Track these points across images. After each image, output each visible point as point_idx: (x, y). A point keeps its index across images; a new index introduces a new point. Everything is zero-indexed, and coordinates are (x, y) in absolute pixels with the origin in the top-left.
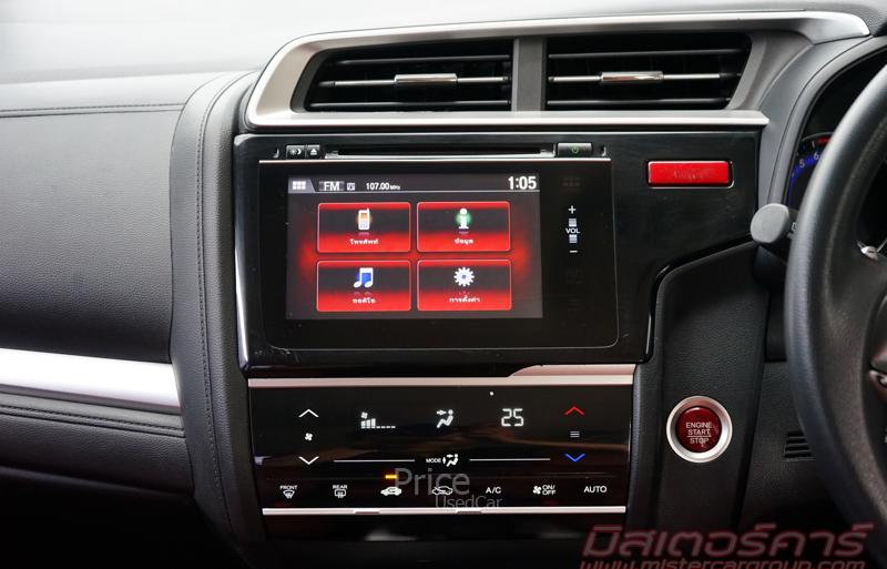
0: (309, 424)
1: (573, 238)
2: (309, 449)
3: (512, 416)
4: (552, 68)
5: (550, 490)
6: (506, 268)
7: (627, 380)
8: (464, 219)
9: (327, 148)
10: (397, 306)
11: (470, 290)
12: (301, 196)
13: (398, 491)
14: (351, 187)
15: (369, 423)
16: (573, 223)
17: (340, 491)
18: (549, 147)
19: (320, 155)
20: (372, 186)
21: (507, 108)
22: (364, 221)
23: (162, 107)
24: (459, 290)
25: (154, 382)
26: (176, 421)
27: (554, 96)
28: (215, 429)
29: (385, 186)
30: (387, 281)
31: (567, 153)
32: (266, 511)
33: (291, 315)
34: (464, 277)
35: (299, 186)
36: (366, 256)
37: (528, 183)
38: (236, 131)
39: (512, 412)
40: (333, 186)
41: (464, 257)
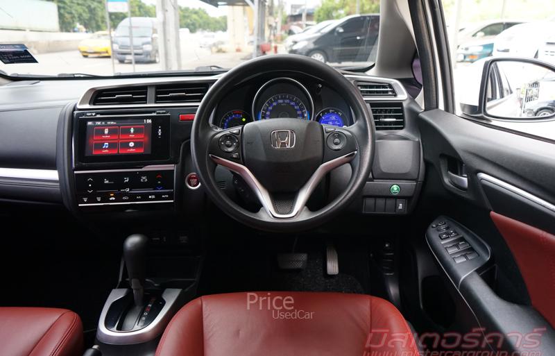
0: (90, 182)
1: (160, 134)
2: (90, 189)
3: (144, 179)
4: (157, 93)
5: (153, 197)
6: (142, 142)
7: (172, 169)
8: (132, 130)
9: (97, 114)
10: (115, 152)
11: (133, 148)
12: (90, 126)
13: (114, 199)
14: (103, 123)
15: (107, 182)
16: (160, 130)
17: (99, 199)
18: (154, 112)
19: (95, 115)
20: (109, 123)
21: (146, 103)
22: (106, 131)
23: (58, 107)
24: (130, 148)
25: (53, 175)
26: (58, 184)
27: (157, 100)
28: (65, 184)
29: (112, 123)
30: (111, 146)
31: (159, 113)
32: (80, 205)
33: (86, 155)
34: (132, 144)
35: (90, 123)
36: (106, 140)
37: (149, 121)
38: (74, 110)
39: (144, 178)
40: (99, 123)
41: (132, 139)
